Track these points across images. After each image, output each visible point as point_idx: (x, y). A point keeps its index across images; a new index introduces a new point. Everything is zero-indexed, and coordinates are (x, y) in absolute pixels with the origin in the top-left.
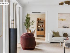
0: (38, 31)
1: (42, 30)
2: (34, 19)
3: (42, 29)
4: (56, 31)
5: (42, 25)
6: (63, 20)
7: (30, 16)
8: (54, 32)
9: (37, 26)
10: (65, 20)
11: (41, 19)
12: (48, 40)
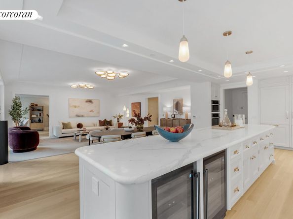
0: (32, 122)
1: (40, 121)
2: (25, 106)
3: (40, 119)
4: (66, 122)
5: (40, 114)
6: (75, 107)
7: (20, 101)
8: (64, 124)
9: (31, 116)
10: (79, 107)
11: (37, 105)
12: (55, 134)
